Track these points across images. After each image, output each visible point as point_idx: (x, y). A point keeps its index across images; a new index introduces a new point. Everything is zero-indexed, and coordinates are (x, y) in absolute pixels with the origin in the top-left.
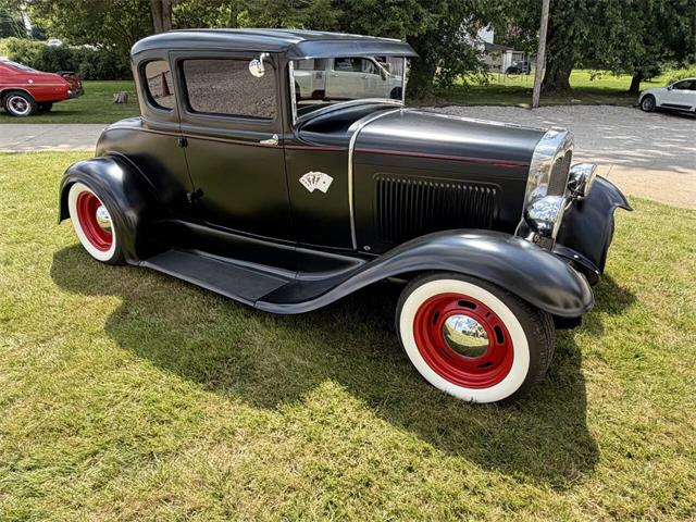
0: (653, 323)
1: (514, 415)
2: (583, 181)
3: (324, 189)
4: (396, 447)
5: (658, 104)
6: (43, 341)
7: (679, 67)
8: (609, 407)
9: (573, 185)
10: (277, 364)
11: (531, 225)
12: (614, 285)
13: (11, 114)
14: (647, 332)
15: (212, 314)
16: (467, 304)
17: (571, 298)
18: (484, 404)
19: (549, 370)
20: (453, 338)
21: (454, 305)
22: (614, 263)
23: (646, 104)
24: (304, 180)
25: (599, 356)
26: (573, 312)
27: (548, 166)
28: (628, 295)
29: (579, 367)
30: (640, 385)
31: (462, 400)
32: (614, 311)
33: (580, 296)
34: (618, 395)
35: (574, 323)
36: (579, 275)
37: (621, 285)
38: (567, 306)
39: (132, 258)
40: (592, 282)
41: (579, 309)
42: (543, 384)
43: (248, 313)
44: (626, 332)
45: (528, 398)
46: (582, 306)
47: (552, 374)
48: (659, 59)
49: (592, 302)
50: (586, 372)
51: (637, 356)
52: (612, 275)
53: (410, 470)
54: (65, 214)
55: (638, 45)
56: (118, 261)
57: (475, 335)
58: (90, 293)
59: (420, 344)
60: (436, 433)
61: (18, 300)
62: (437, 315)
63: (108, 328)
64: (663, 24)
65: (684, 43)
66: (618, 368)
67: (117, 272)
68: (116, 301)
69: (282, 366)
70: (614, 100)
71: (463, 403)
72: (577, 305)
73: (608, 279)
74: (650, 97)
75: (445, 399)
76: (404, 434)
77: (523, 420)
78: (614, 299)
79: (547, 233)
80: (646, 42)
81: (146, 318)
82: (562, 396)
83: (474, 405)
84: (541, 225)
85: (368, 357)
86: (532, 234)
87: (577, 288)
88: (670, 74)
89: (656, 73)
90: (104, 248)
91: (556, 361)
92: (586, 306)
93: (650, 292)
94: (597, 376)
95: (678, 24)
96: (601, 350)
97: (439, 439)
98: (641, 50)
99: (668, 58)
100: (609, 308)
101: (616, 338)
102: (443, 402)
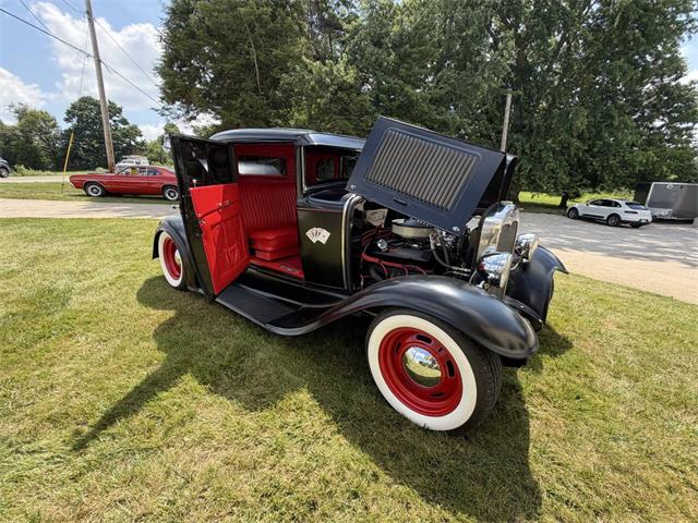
0: (590, 368)
1: (462, 446)
2: (527, 247)
3: (324, 241)
4: (348, 467)
5: (580, 214)
6: (105, 341)
7: (594, 192)
8: (554, 448)
9: (520, 250)
10: (269, 376)
11: (483, 275)
12: (554, 333)
13: (166, 199)
14: (586, 376)
15: (237, 331)
16: (424, 339)
17: (516, 341)
18: (436, 431)
19: (497, 403)
20: (411, 367)
21: (413, 338)
22: (554, 315)
23: (572, 214)
24: (309, 234)
25: (543, 394)
26: (518, 353)
27: (497, 230)
28: (567, 342)
29: (524, 402)
30: (582, 426)
31: (416, 425)
32: (554, 354)
33: (525, 339)
34: (561, 435)
35: (520, 363)
36: (524, 320)
37: (560, 333)
38: (512, 347)
39: (191, 285)
40: (537, 329)
41: (523, 352)
42: (491, 416)
43: (261, 332)
44: (567, 374)
45: (477, 429)
46: (527, 349)
47: (500, 407)
48: (579, 186)
49: (536, 345)
50: (531, 409)
51: (578, 398)
52: (552, 324)
53: (356, 495)
54: (156, 255)
55: (564, 177)
56: (182, 288)
57: (431, 367)
58: (156, 308)
59: (384, 370)
60: (388, 457)
61: (104, 309)
62: (400, 345)
63: (156, 334)
64: (582, 164)
65: (597, 176)
66: (561, 407)
67: (180, 295)
68: (171, 314)
69: (273, 377)
70: (549, 210)
71: (417, 428)
72: (522, 347)
73: (549, 327)
74: (574, 209)
75: (402, 421)
76: (358, 454)
77: (471, 451)
78: (555, 344)
79: (495, 282)
80: (570, 174)
81: (185, 330)
82: (508, 431)
83: (426, 430)
84: (491, 275)
85: (343, 376)
86: (483, 282)
87: (522, 332)
88: (587, 197)
89: (578, 195)
90: (177, 277)
91: (504, 395)
92: (530, 349)
93: (585, 340)
94: (541, 414)
95: (591, 164)
96: (545, 389)
97: (390, 464)
98: (566, 180)
99: (585, 185)
100: (552, 352)
101: (558, 379)
102: (399, 424)
